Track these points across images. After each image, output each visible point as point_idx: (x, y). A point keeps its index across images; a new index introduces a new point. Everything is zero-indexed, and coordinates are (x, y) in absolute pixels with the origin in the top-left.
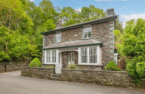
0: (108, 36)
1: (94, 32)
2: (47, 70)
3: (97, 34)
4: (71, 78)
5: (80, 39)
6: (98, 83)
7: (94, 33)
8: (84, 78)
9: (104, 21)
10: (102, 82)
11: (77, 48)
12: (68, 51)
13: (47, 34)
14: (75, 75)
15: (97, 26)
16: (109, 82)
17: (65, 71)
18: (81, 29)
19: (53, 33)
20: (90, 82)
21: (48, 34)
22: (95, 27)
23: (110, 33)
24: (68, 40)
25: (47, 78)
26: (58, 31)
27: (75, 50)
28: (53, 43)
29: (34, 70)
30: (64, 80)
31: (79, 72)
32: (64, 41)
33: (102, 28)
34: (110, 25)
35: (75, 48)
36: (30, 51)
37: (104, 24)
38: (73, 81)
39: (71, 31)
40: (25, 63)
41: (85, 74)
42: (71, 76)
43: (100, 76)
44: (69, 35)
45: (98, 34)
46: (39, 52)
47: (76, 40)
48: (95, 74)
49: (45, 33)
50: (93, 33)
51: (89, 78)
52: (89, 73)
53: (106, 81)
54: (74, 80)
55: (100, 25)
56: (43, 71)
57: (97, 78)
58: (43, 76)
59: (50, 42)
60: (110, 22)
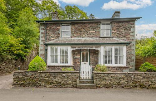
0: (129, 36)
1: (115, 30)
2: (69, 74)
3: (117, 33)
4: (109, 83)
5: (97, 37)
6: (142, 86)
7: (115, 32)
8: (126, 83)
9: (125, 20)
10: (147, 85)
11: (98, 46)
12: (81, 49)
13: (47, 24)
14: (115, 80)
15: (118, 25)
16: (154, 85)
17: (100, 75)
18: (100, 25)
19: (58, 24)
20: (134, 86)
21: (50, 24)
22: (116, 25)
23: (131, 34)
24: (81, 36)
25: (70, 86)
26: (66, 22)
27: (96, 49)
28: (58, 37)
29: (43, 75)
30: (100, 87)
31: (119, 75)
32: (76, 37)
33: (123, 27)
34: (131, 25)
35: (96, 46)
36: (12, 46)
37: (126, 24)
38: (112, 88)
39: (86, 25)
40: (4, 65)
41: (127, 78)
42: (110, 81)
43: (145, 79)
44: (82, 30)
45: (119, 32)
46: (25, 48)
47: (93, 37)
48: (139, 76)
49: (46, 21)
50: (113, 31)
51: (132, 82)
52: (132, 77)
53: (151, 83)
54: (114, 86)
55: (120, 24)
56: (64, 76)
57: (141, 81)
58: (62, 83)
59: (53, 35)
60: (131, 22)
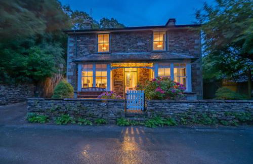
1: (172, 42)
2: (111, 103)
3: (176, 45)
4: (171, 117)
5: (148, 51)
13: (77, 35)
14: (180, 112)
15: (176, 35)
18: (151, 35)
21: (81, 34)
23: (196, 47)
28: (92, 52)
29: (72, 105)
31: (187, 104)
32: (118, 51)
33: (184, 38)
34: (195, 36)
39: (132, 35)
43: (225, 110)
45: (178, 45)
47: (142, 51)
50: (170, 44)
55: (180, 34)
56: (102, 107)
58: (99, 116)
59: (85, 50)
